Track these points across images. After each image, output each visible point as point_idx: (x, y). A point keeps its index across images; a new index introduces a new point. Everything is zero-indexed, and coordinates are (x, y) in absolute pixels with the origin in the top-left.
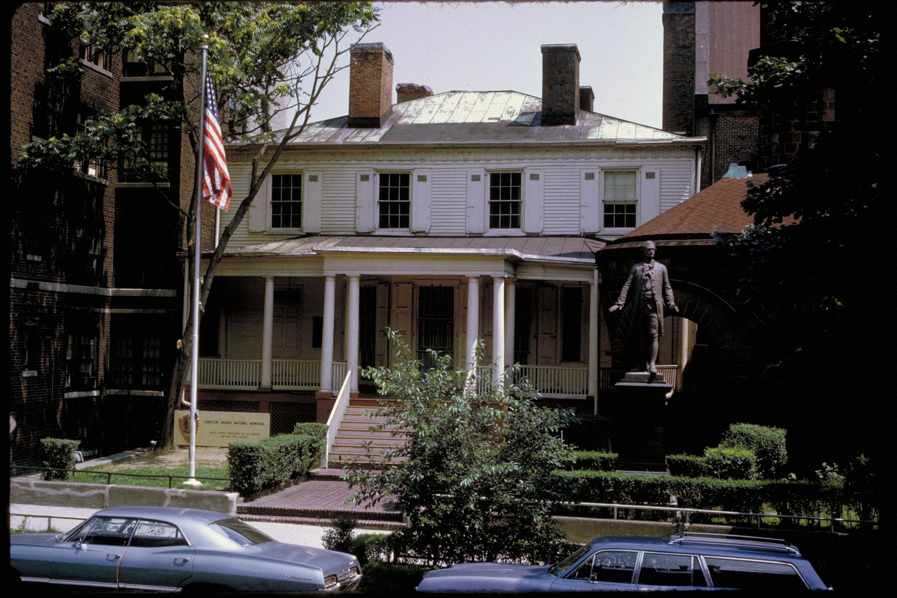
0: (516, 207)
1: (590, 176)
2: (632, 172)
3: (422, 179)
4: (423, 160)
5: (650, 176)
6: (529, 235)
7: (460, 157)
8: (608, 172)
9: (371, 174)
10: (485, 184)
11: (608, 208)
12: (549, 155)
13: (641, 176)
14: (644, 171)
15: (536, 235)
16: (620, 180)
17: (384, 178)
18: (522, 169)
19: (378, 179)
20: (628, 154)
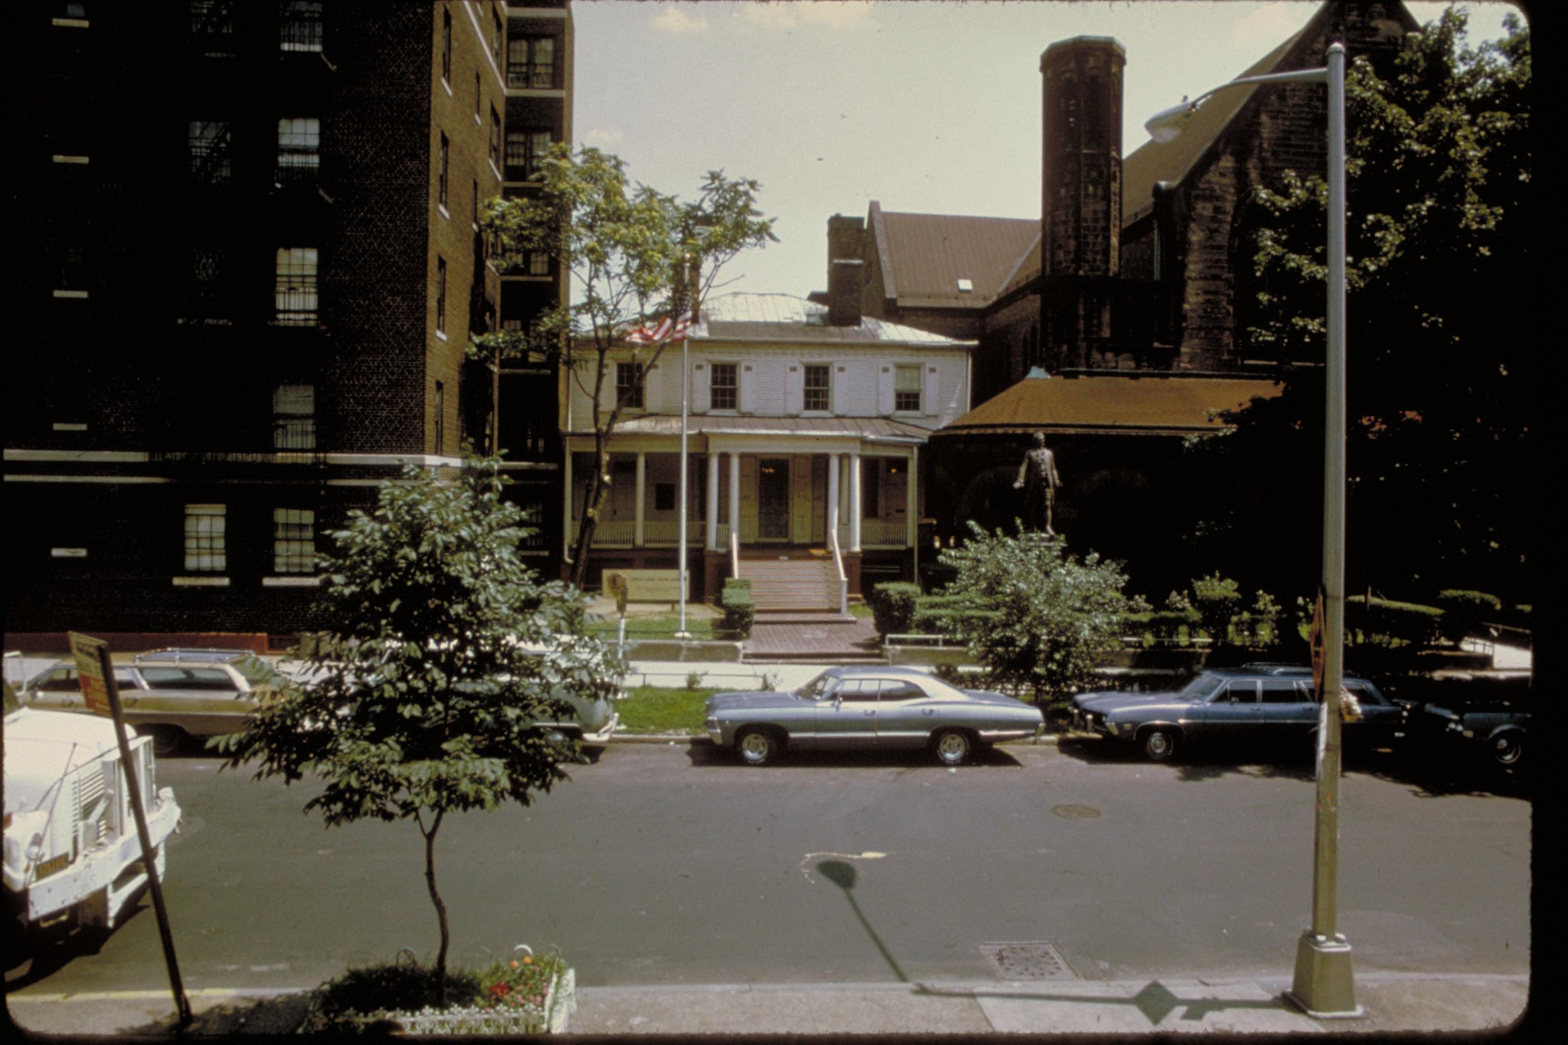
0: (826, 394)
1: (886, 370)
2: (918, 367)
3: (749, 369)
4: (748, 353)
5: (933, 370)
6: (838, 417)
7: (780, 351)
8: (900, 367)
9: (704, 364)
10: (801, 373)
11: (899, 395)
12: (853, 352)
13: (925, 371)
14: (928, 366)
15: (843, 417)
16: (908, 373)
17: (715, 368)
18: (831, 363)
19: (710, 368)
20: (915, 353)
